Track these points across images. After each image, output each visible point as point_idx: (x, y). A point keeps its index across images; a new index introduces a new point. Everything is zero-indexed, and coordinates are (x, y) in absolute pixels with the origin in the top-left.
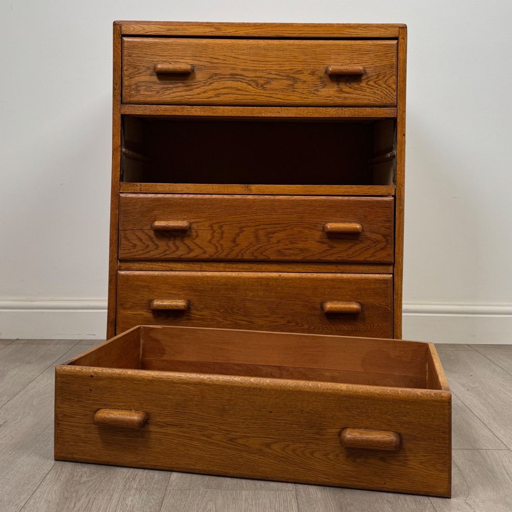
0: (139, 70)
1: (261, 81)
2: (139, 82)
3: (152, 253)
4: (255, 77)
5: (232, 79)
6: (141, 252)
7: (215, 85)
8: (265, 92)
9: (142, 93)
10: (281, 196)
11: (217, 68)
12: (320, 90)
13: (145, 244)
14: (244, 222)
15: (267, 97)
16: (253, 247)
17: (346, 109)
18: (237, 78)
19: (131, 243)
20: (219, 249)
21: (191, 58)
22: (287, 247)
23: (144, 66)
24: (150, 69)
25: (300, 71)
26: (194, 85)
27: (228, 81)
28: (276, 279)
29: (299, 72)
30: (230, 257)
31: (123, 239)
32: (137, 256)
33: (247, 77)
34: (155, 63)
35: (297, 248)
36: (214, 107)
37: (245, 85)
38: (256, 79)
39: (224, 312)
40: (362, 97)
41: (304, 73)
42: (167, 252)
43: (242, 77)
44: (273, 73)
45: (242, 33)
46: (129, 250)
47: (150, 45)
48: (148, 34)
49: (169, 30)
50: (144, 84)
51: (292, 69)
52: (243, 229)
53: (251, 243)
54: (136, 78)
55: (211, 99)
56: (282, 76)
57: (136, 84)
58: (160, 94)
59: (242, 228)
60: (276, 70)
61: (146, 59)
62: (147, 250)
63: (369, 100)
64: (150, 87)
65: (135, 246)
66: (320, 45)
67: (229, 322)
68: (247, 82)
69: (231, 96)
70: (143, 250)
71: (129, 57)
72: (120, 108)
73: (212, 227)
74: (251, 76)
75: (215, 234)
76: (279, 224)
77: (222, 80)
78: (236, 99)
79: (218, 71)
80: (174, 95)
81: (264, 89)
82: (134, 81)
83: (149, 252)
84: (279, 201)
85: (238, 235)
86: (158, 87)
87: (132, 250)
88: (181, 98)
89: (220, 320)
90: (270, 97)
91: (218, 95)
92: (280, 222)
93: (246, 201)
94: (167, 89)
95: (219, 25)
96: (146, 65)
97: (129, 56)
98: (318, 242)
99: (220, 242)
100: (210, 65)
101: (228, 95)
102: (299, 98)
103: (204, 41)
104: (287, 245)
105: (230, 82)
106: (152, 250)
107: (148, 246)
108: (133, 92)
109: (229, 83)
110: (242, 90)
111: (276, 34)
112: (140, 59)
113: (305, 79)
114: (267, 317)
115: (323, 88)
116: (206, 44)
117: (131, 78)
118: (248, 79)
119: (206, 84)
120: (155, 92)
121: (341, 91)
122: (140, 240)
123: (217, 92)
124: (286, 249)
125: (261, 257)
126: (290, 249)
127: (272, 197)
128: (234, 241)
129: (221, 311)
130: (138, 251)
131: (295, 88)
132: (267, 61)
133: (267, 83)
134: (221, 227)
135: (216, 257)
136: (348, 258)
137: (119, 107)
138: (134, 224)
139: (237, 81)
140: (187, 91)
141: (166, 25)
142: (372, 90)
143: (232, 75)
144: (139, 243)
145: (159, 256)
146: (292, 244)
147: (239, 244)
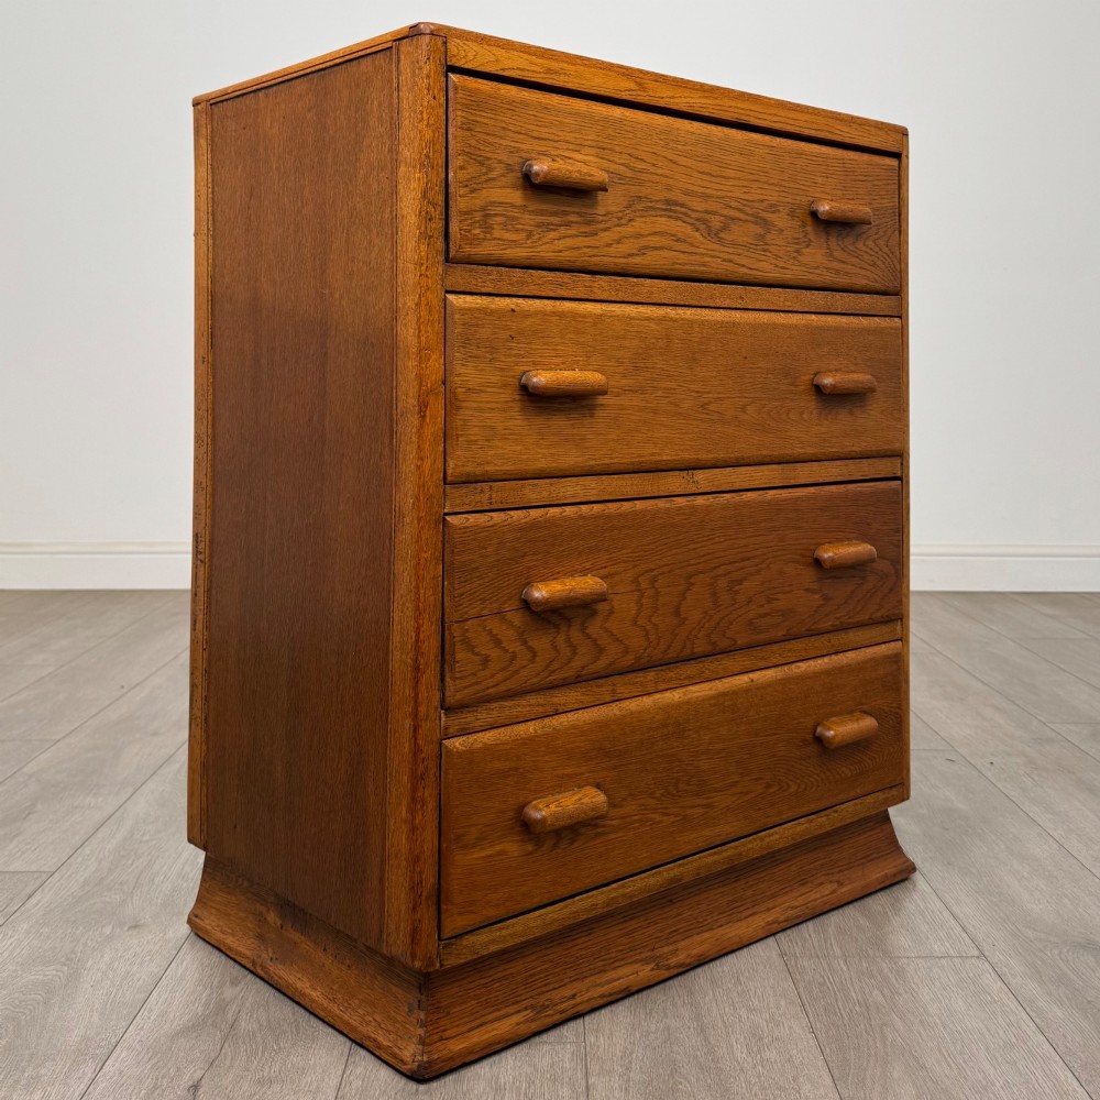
0: (490, 170)
1: (716, 222)
2: (492, 203)
3: (523, 673)
4: (706, 212)
5: (667, 213)
6: (500, 677)
7: (639, 225)
8: (722, 249)
9: (497, 233)
10: (749, 494)
11: (641, 183)
12: (804, 250)
13: (507, 651)
14: (693, 562)
15: (724, 260)
16: (708, 621)
17: (838, 295)
18: (675, 212)
19: (478, 654)
20: (652, 637)
21: (593, 151)
22: (762, 611)
23: (500, 162)
24: (512, 171)
25: (771, 205)
26: (601, 222)
27: (661, 216)
28: (746, 691)
29: (773, 208)
30: (672, 654)
31: (458, 647)
32: (490, 691)
33: (693, 210)
34: (524, 155)
35: (778, 611)
36: (635, 280)
37: (689, 230)
38: (707, 216)
39: (662, 795)
40: (858, 271)
41: (779, 211)
42: (555, 665)
43: (683, 210)
44: (734, 204)
45: (681, 103)
46: (474, 674)
47: (512, 104)
48: (506, 74)
49: (549, 71)
50: (499, 210)
51: (762, 201)
52: (692, 580)
53: (706, 613)
54: (484, 193)
55: (630, 260)
56: (748, 214)
57: (483, 209)
58: (534, 238)
59: (691, 577)
60: (737, 199)
61: (505, 143)
62: (512, 669)
63: (868, 278)
64: (514, 218)
65: (486, 661)
66: (801, 154)
67: (672, 819)
68: (692, 221)
69: (666, 253)
70: (504, 669)
71: (468, 133)
72: (445, 272)
73: (639, 584)
74: (699, 209)
75: (644, 601)
76: (748, 559)
77: (651, 213)
78: (674, 263)
79: (644, 191)
80: (561, 244)
81: (721, 241)
82: (478, 201)
83: (517, 672)
84: (747, 504)
85: (683, 596)
86: (528, 220)
87: (481, 674)
88: (576, 253)
89: (657, 817)
90: (730, 261)
91: (643, 250)
92: (748, 555)
93: (694, 510)
94: (549, 227)
95: (641, 76)
96: (504, 157)
97: (469, 129)
98: (807, 590)
99: (653, 620)
100: (629, 173)
101: (661, 252)
102: (771, 267)
103: (618, 112)
104: (763, 606)
105: (663, 219)
106: (524, 667)
107: (514, 657)
108: (477, 231)
109: (663, 223)
110: (685, 241)
111: (737, 116)
112: (491, 139)
113: (781, 224)
114: (734, 784)
115: (808, 246)
116: (621, 121)
117: (473, 191)
118: (694, 215)
119: (623, 221)
120: (524, 235)
121: (831, 255)
122: (498, 642)
123: (643, 242)
124: (762, 616)
125: (724, 643)
126: (766, 615)
127: (736, 497)
128: (677, 613)
129: (658, 794)
130: (493, 676)
131: (766, 244)
132: (724, 177)
133: (725, 228)
134: (654, 580)
135: (646, 659)
136: (850, 618)
137: (440, 271)
138: (484, 600)
139: (677, 219)
140: (586, 235)
141: (542, 57)
142: (871, 258)
143: (668, 202)
144: (494, 653)
145: (535, 680)
146: (769, 602)
147: (685, 619)
